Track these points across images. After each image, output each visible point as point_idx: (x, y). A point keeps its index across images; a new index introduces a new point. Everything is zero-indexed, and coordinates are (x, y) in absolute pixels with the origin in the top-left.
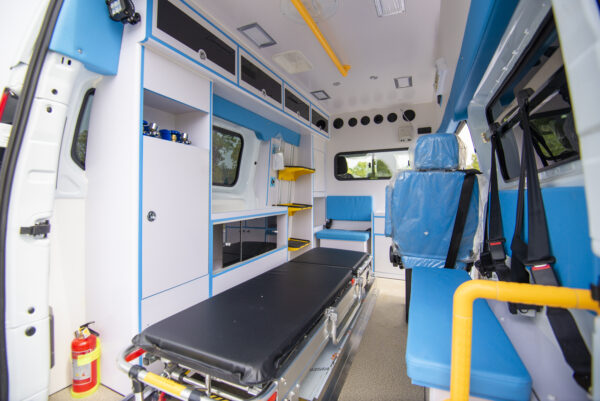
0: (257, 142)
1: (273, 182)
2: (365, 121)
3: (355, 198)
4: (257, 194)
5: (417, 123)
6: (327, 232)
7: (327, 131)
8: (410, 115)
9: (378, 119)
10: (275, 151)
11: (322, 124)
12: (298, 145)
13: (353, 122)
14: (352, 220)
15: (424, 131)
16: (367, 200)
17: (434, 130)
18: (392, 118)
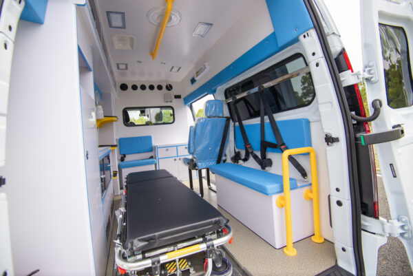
2: (143, 88)
3: (140, 138)
5: (175, 92)
6: (122, 163)
8: (169, 88)
9: (152, 87)
13: (134, 87)
14: (139, 153)
15: (178, 97)
16: (149, 138)
17: (183, 97)
18: (160, 88)
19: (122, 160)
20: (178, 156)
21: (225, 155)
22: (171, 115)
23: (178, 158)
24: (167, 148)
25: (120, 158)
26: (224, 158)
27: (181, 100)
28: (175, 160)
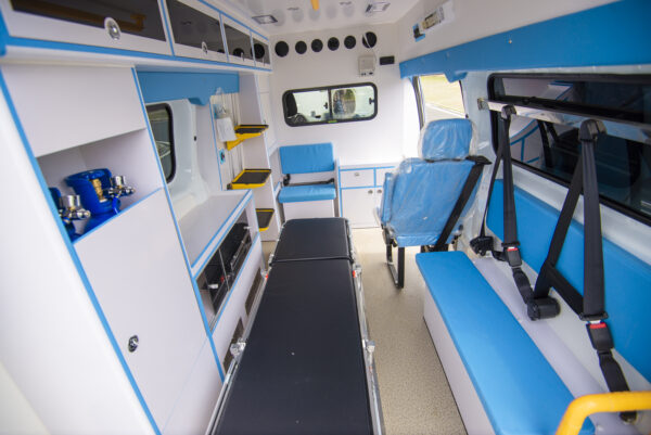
0: (192, 108)
1: (223, 156)
2: (317, 46)
3: (314, 146)
4: (204, 177)
5: (380, 50)
7: (268, 62)
9: (333, 44)
10: (217, 115)
11: (260, 52)
12: (238, 91)
13: (301, 48)
14: (311, 172)
15: (387, 60)
16: (328, 147)
17: (397, 60)
18: (350, 42)
19: (286, 182)
20: (375, 186)
21: (461, 228)
22: (371, 101)
23: (375, 190)
24: (356, 170)
25: (282, 180)
26: (456, 232)
27: (394, 68)
28: (371, 192)
